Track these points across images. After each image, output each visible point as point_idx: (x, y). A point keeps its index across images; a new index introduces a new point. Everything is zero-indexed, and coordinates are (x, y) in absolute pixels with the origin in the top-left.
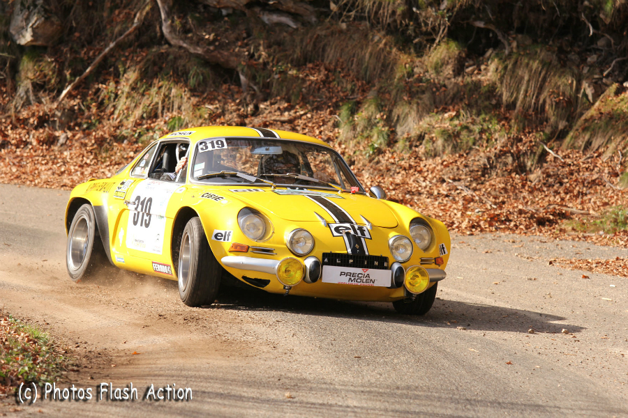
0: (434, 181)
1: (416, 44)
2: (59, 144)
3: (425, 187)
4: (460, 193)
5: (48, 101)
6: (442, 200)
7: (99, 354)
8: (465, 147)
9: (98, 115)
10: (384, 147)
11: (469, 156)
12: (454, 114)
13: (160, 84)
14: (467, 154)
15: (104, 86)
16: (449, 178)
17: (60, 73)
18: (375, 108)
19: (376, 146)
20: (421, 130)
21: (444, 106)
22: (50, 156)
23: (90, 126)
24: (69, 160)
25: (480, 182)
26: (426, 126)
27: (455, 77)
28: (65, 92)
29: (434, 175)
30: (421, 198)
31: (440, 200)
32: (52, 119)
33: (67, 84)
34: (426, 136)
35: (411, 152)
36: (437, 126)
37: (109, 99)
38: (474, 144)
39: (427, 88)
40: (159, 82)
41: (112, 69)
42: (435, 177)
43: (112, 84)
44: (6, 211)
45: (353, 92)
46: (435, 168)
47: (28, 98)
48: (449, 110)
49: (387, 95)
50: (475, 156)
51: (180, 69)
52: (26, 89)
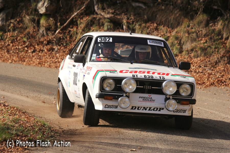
0: (197, 67)
1: (191, 15)
2: (55, 51)
3: (194, 69)
4: (207, 71)
5: (51, 35)
6: (200, 74)
7: (68, 131)
8: (209, 54)
9: (70, 40)
10: (178, 53)
11: (211, 57)
12: (205, 41)
13: (93, 29)
15: (72, 29)
16: (203, 66)
17: (56, 24)
18: (175, 39)
19: (175, 53)
20: (192, 47)
21: (201, 38)
22: (51, 56)
23: (67, 44)
24: (58, 57)
25: (215, 67)
26: (194, 46)
27: (205, 27)
28: (57, 32)
29: (197, 64)
30: (192, 73)
32: (52, 42)
33: (58, 28)
34: (194, 50)
35: (188, 56)
36: (198, 46)
37: (74, 34)
39: (194, 32)
40: (93, 28)
41: (75, 23)
43: (75, 29)
44: (34, 76)
45: (166, 32)
46: (197, 62)
47: (43, 34)
48: (203, 40)
49: (179, 34)
50: (213, 57)
51: (101, 23)
52: (43, 30)
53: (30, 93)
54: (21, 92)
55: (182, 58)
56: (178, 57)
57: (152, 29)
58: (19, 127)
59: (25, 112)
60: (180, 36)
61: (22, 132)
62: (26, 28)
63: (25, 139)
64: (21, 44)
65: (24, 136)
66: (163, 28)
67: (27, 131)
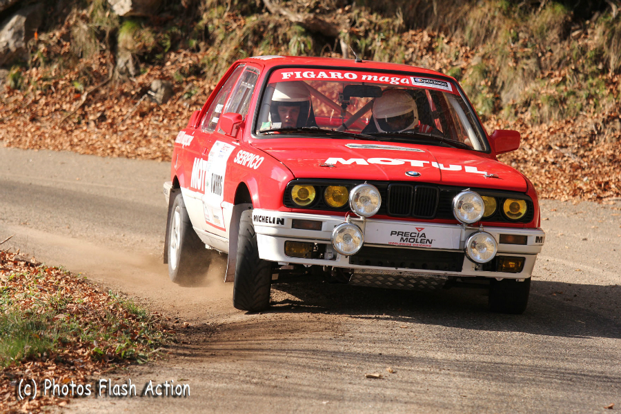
0: (541, 148)
1: (521, 8)
3: (532, 155)
4: (567, 160)
6: (549, 168)
7: (199, 329)
8: (572, 114)
10: (488, 114)
11: (576, 122)
12: (560, 79)
14: (574, 120)
16: (556, 145)
18: (479, 75)
19: (481, 113)
20: (527, 97)
21: (550, 72)
23: (190, 96)
25: (588, 148)
26: (531, 92)
27: (561, 42)
29: (541, 142)
30: (528, 166)
31: (547, 168)
34: (532, 102)
35: (516, 119)
36: (543, 92)
38: (581, 110)
39: (532, 54)
40: (260, 50)
42: (542, 144)
44: (106, 184)
45: (457, 58)
46: (541, 134)
47: (127, 69)
48: (555, 76)
49: (491, 61)
50: (582, 123)
51: (280, 37)
52: (125, 60)
53: (96, 230)
54: (72, 227)
55: (500, 126)
56: (488, 124)
57: (417, 50)
58: (69, 323)
59: (83, 282)
60: (493, 66)
61: (75, 335)
62: (80, 55)
63: (83, 353)
64: (68, 99)
65: (81, 345)
66: (447, 47)
67: (89, 332)
